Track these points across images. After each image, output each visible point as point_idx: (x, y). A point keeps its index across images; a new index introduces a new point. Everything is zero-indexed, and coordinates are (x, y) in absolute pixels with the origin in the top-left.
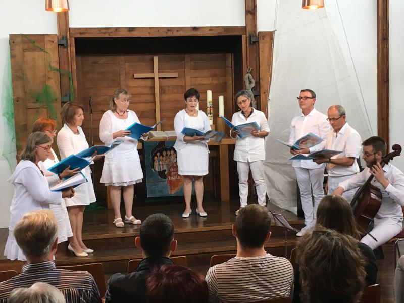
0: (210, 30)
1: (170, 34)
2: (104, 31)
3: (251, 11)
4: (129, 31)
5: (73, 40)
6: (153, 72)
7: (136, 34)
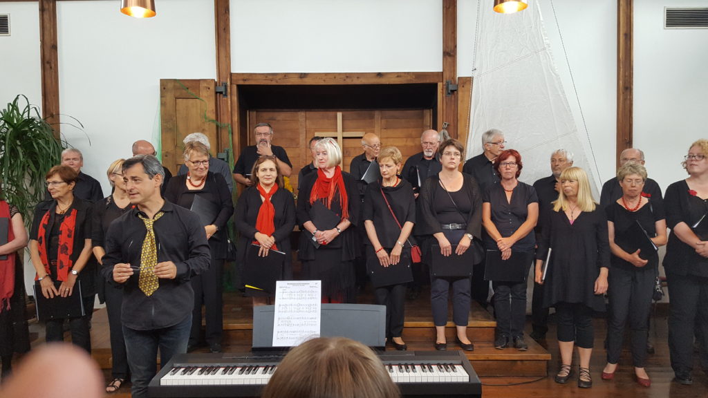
0: (398, 76)
1: (349, 82)
2: (271, 77)
3: (450, 53)
4: (301, 77)
5: (235, 88)
6: (337, 131)
7: (308, 82)
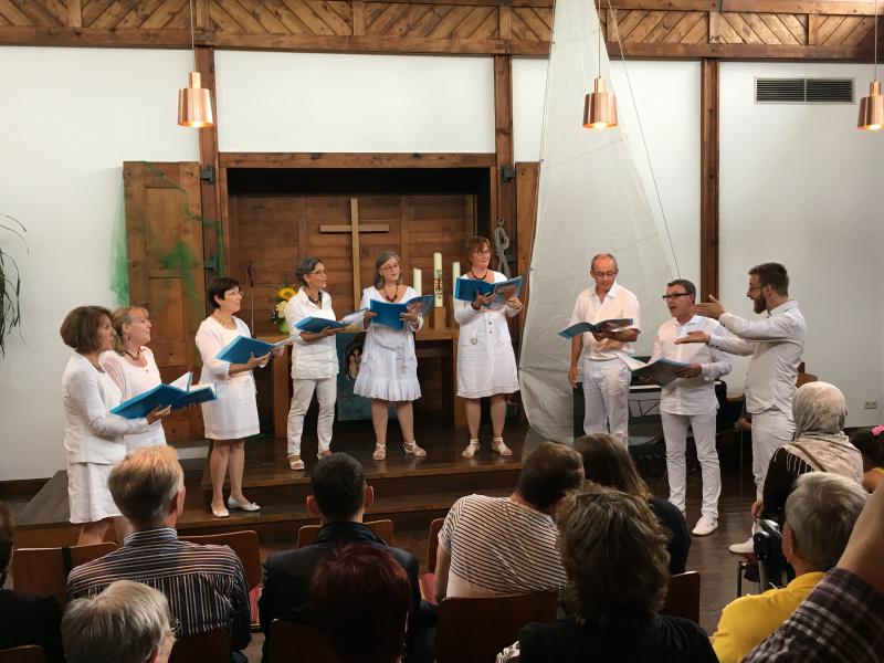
0: (440, 158)
1: (377, 165)
2: (273, 158)
3: (504, 130)
4: (313, 158)
5: (224, 172)
6: (350, 223)
7: (323, 164)
